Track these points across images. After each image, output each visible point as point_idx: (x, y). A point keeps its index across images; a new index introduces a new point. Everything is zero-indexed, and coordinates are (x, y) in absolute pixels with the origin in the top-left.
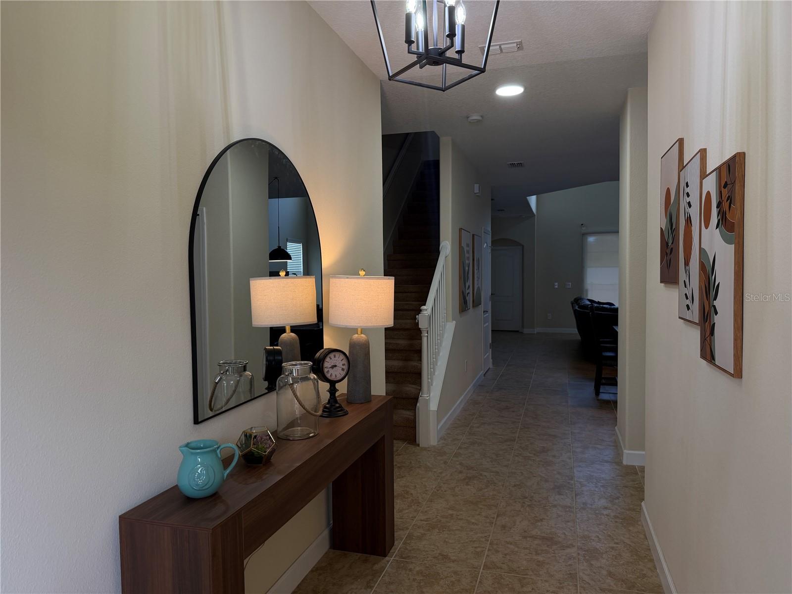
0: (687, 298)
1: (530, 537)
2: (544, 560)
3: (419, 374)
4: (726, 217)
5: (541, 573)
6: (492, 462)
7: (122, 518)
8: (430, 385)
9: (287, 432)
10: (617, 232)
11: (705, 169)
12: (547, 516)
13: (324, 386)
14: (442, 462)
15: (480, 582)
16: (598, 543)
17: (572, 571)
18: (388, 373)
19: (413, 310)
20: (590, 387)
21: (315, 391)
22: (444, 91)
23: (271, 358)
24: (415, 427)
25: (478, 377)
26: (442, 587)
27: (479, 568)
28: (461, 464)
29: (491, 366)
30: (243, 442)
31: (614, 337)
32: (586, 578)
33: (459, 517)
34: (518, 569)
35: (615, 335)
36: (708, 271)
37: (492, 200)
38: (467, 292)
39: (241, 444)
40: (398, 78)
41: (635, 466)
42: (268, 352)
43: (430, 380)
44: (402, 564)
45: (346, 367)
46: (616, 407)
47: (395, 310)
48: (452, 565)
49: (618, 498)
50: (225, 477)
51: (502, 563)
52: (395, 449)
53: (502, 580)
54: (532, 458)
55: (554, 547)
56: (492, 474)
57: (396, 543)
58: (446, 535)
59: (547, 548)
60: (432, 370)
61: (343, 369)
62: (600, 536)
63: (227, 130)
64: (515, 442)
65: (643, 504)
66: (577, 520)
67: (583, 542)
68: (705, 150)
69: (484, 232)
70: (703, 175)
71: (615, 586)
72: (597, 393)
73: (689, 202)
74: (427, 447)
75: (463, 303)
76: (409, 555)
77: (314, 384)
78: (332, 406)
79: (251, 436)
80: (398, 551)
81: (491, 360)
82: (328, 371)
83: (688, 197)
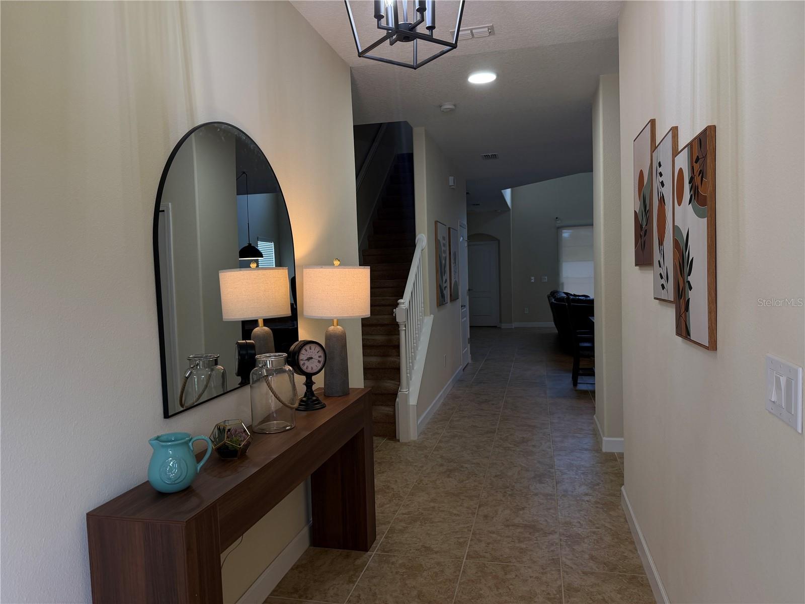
0: (662, 278)
1: (513, 525)
2: (527, 547)
3: (397, 370)
4: (698, 191)
5: (524, 560)
6: (472, 454)
7: (90, 516)
8: (409, 379)
9: (263, 426)
10: (592, 225)
11: (676, 146)
12: (529, 505)
13: (300, 380)
14: (423, 456)
15: (463, 572)
16: (580, 529)
17: (554, 556)
18: (366, 369)
19: (389, 305)
20: (568, 379)
21: (291, 383)
22: (415, 69)
23: (244, 352)
24: (395, 423)
25: (457, 372)
26: (425, 578)
27: (462, 558)
28: (442, 457)
29: (470, 361)
30: (217, 436)
31: (590, 327)
32: (568, 562)
33: (441, 509)
34: (501, 557)
35: (592, 325)
36: (681, 248)
37: (467, 193)
38: (445, 285)
39: (214, 439)
40: (368, 54)
41: (614, 453)
42: (241, 347)
43: (408, 375)
44: (384, 558)
45: (322, 359)
46: (594, 397)
47: (372, 306)
48: (434, 556)
49: (598, 484)
50: (198, 472)
51: (485, 552)
52: (375, 445)
53: (486, 569)
54: (513, 449)
55: (537, 534)
56: (473, 465)
57: (378, 537)
58: (429, 528)
59: (529, 536)
60: (411, 364)
61: (319, 362)
62: (582, 522)
63: (191, 112)
64: (496, 434)
65: (623, 488)
66: (559, 507)
67: (565, 528)
68: (676, 128)
69: (460, 226)
70: (676, 152)
71: (597, 569)
72: (575, 383)
73: (662, 181)
74: (408, 442)
75: (441, 298)
76: (391, 548)
77: (290, 377)
78: (308, 399)
79: (224, 429)
80: (380, 545)
81: (470, 355)
82: (304, 364)
83: (661, 177)
